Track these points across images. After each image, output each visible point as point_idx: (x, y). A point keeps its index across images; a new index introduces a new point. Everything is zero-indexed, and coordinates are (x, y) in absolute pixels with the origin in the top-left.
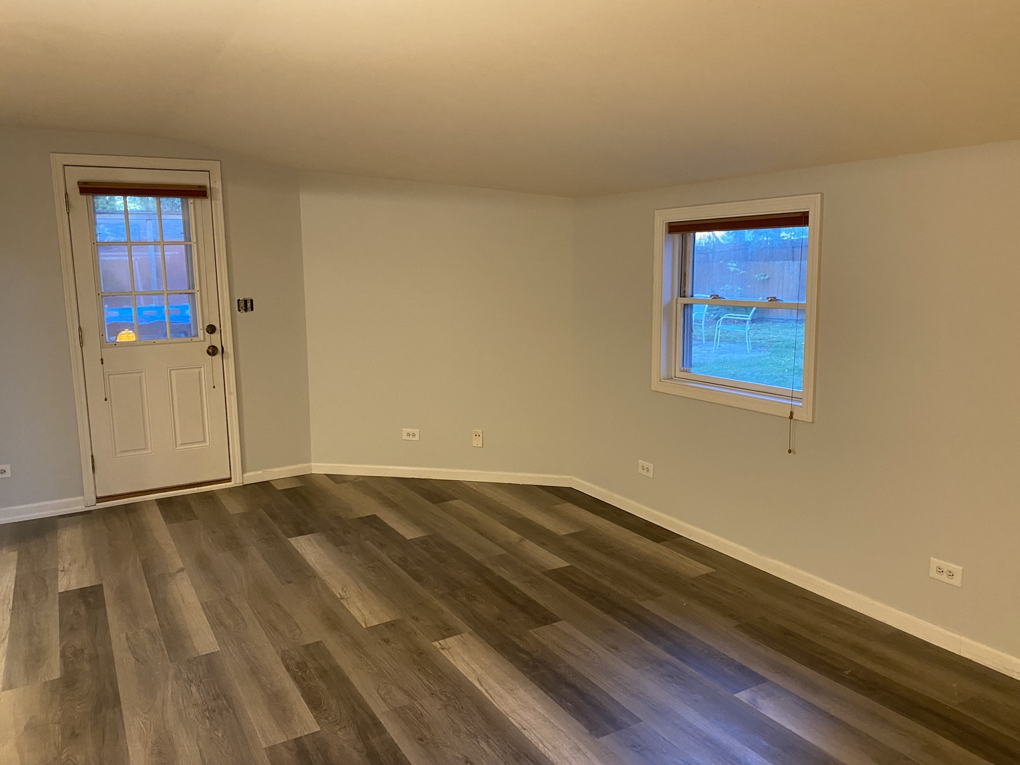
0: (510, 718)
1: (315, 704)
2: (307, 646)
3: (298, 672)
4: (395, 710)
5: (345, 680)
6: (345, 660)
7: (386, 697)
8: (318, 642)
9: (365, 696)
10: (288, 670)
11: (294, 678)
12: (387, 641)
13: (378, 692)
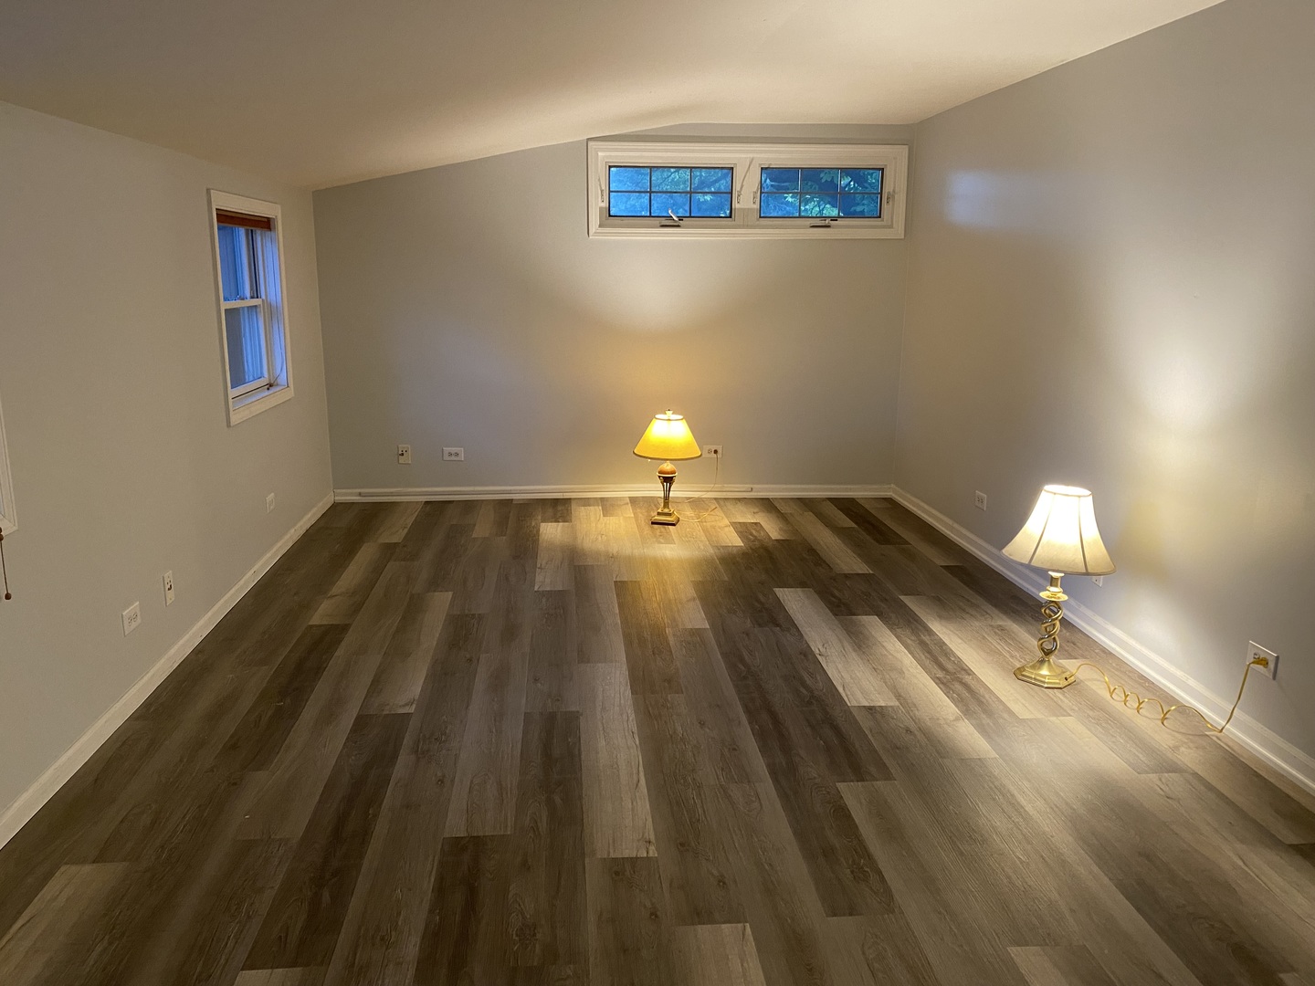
0: (638, 742)
1: (842, 813)
2: (852, 912)
3: (864, 866)
4: (749, 782)
5: (800, 835)
6: (794, 867)
7: (754, 799)
8: (835, 915)
9: (778, 805)
10: (880, 873)
11: (869, 857)
12: (722, 882)
13: (762, 807)
